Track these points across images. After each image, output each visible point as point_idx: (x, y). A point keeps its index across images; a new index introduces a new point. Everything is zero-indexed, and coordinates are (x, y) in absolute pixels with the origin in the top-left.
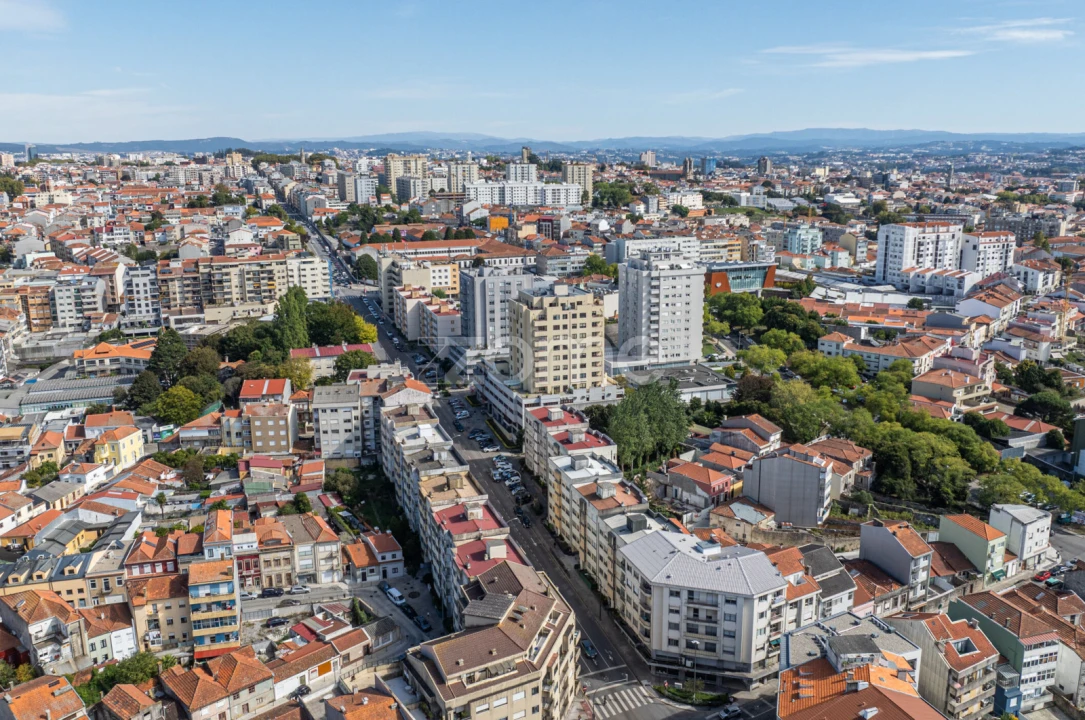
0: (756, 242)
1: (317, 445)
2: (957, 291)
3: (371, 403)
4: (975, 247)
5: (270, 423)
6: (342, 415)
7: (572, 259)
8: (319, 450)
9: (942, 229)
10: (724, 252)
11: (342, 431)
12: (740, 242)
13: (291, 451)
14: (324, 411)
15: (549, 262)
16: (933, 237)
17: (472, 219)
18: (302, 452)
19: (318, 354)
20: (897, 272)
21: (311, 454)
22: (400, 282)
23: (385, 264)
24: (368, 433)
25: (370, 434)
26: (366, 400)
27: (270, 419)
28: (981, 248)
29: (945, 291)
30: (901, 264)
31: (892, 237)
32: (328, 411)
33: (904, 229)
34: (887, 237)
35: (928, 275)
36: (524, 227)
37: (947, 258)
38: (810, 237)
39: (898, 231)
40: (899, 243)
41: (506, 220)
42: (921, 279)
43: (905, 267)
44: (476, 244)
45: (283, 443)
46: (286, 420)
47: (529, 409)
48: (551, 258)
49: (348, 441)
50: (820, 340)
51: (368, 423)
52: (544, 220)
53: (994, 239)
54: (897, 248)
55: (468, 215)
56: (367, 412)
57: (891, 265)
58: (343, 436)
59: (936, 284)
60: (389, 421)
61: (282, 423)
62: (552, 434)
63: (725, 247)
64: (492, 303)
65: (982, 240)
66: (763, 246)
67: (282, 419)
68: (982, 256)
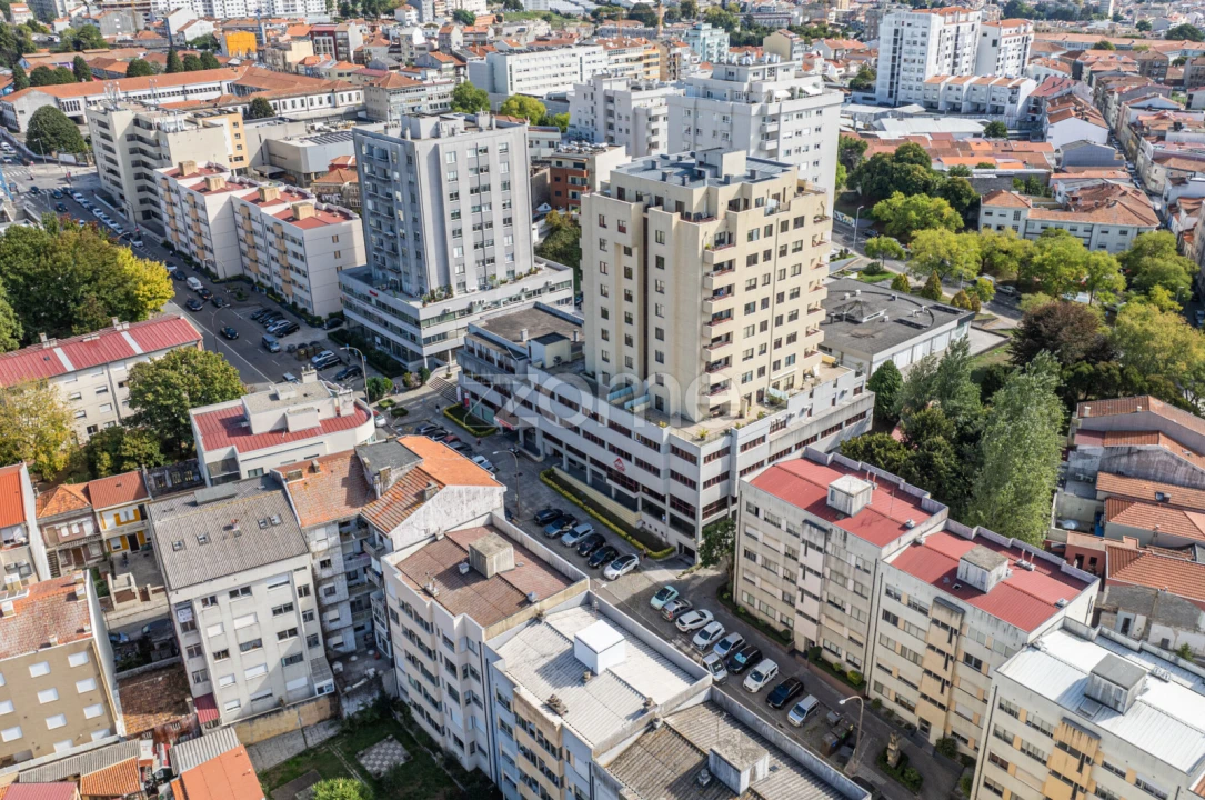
0: (678, 50)
1: (198, 690)
2: (1008, 107)
3: (334, 539)
4: (995, 43)
5: (38, 670)
6: (266, 599)
7: (429, 91)
8: (209, 701)
9: (962, 17)
10: (639, 67)
11: (270, 640)
12: (657, 51)
13: (121, 730)
14: (212, 600)
15: (394, 99)
16: (952, 29)
17: (189, 38)
18: (158, 721)
19: (69, 367)
20: (915, 84)
21: (186, 720)
22: (164, 159)
23: (121, 122)
24: (332, 614)
25: (342, 616)
26: (321, 533)
27: (33, 661)
28: (1002, 44)
29: (988, 109)
30: (921, 71)
31: (907, 31)
32: (223, 599)
33: (928, 18)
34: (896, 32)
35: (966, 85)
36: (294, 45)
37: (965, 58)
38: (717, 41)
39: (920, 23)
40: (919, 39)
41: (253, 35)
42: (954, 93)
43: (929, 76)
44: (229, 77)
45: (93, 712)
46: (90, 649)
47: (747, 478)
48: (395, 93)
49: (291, 660)
50: (985, 207)
51: (331, 591)
52: (321, 33)
53: (1013, 30)
54: (918, 48)
55: (181, 32)
56: (325, 564)
57: (903, 74)
58: (276, 650)
59: (975, 99)
60: (457, 621)
61: (78, 660)
62: (889, 560)
63: (639, 59)
64: (455, 196)
65: (1005, 31)
66: (687, 56)
67: (76, 650)
68: (1001, 56)
